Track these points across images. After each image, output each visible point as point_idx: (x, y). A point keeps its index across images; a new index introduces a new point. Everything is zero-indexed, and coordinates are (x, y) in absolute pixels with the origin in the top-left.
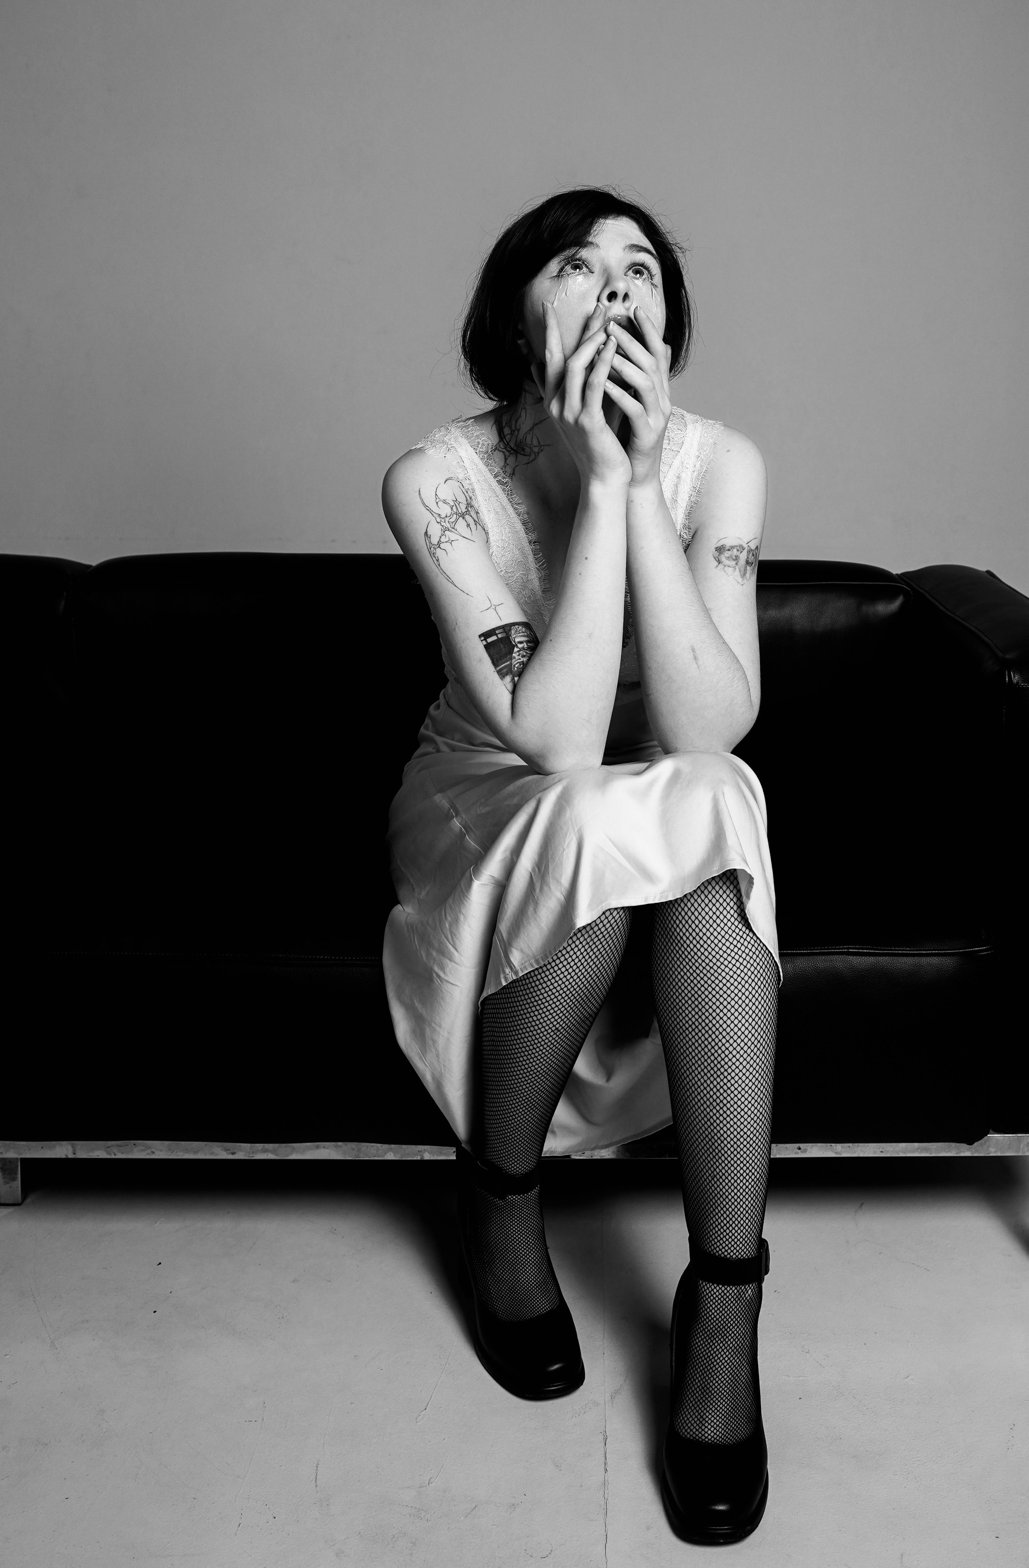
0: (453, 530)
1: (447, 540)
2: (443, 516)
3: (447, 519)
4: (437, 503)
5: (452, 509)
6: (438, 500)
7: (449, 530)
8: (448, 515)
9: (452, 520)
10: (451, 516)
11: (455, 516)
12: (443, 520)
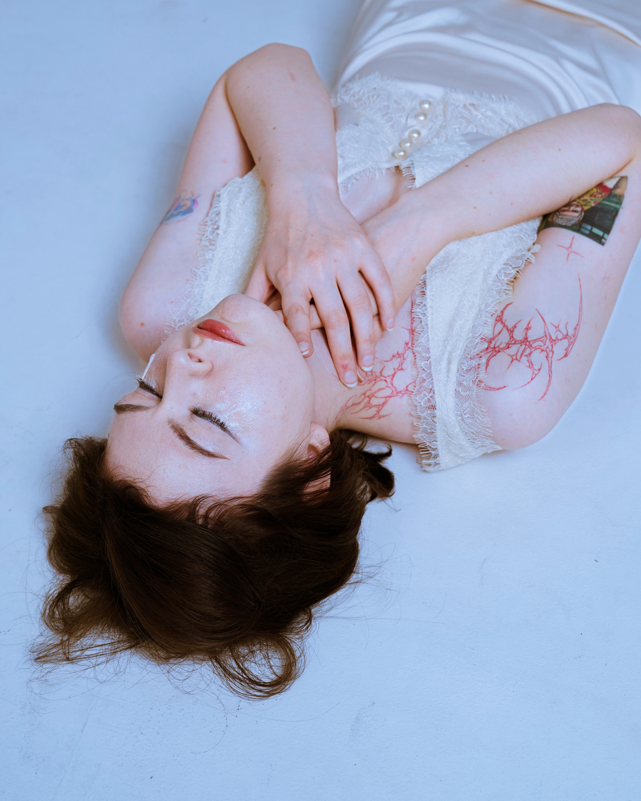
0: (547, 335)
1: (558, 333)
2: (544, 354)
3: (544, 348)
4: (539, 370)
5: (530, 354)
6: (536, 372)
7: (551, 338)
8: (540, 350)
9: (541, 344)
10: (538, 347)
11: (534, 345)
12: (548, 350)
